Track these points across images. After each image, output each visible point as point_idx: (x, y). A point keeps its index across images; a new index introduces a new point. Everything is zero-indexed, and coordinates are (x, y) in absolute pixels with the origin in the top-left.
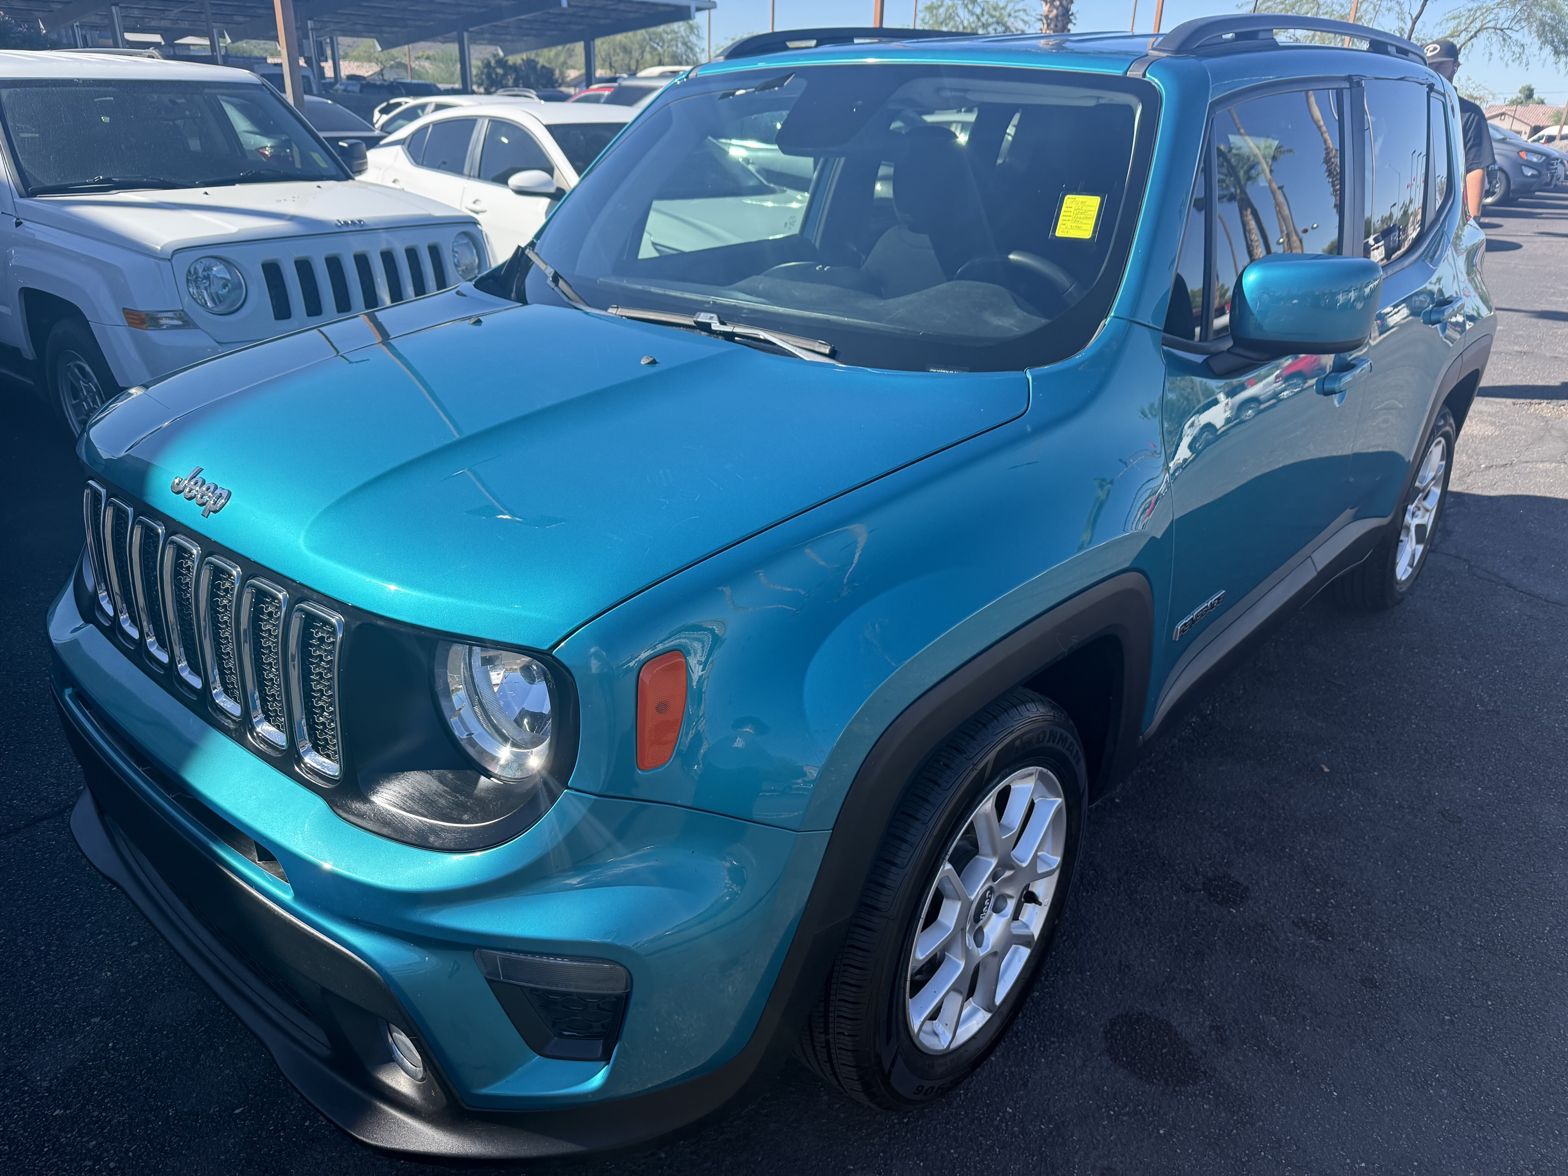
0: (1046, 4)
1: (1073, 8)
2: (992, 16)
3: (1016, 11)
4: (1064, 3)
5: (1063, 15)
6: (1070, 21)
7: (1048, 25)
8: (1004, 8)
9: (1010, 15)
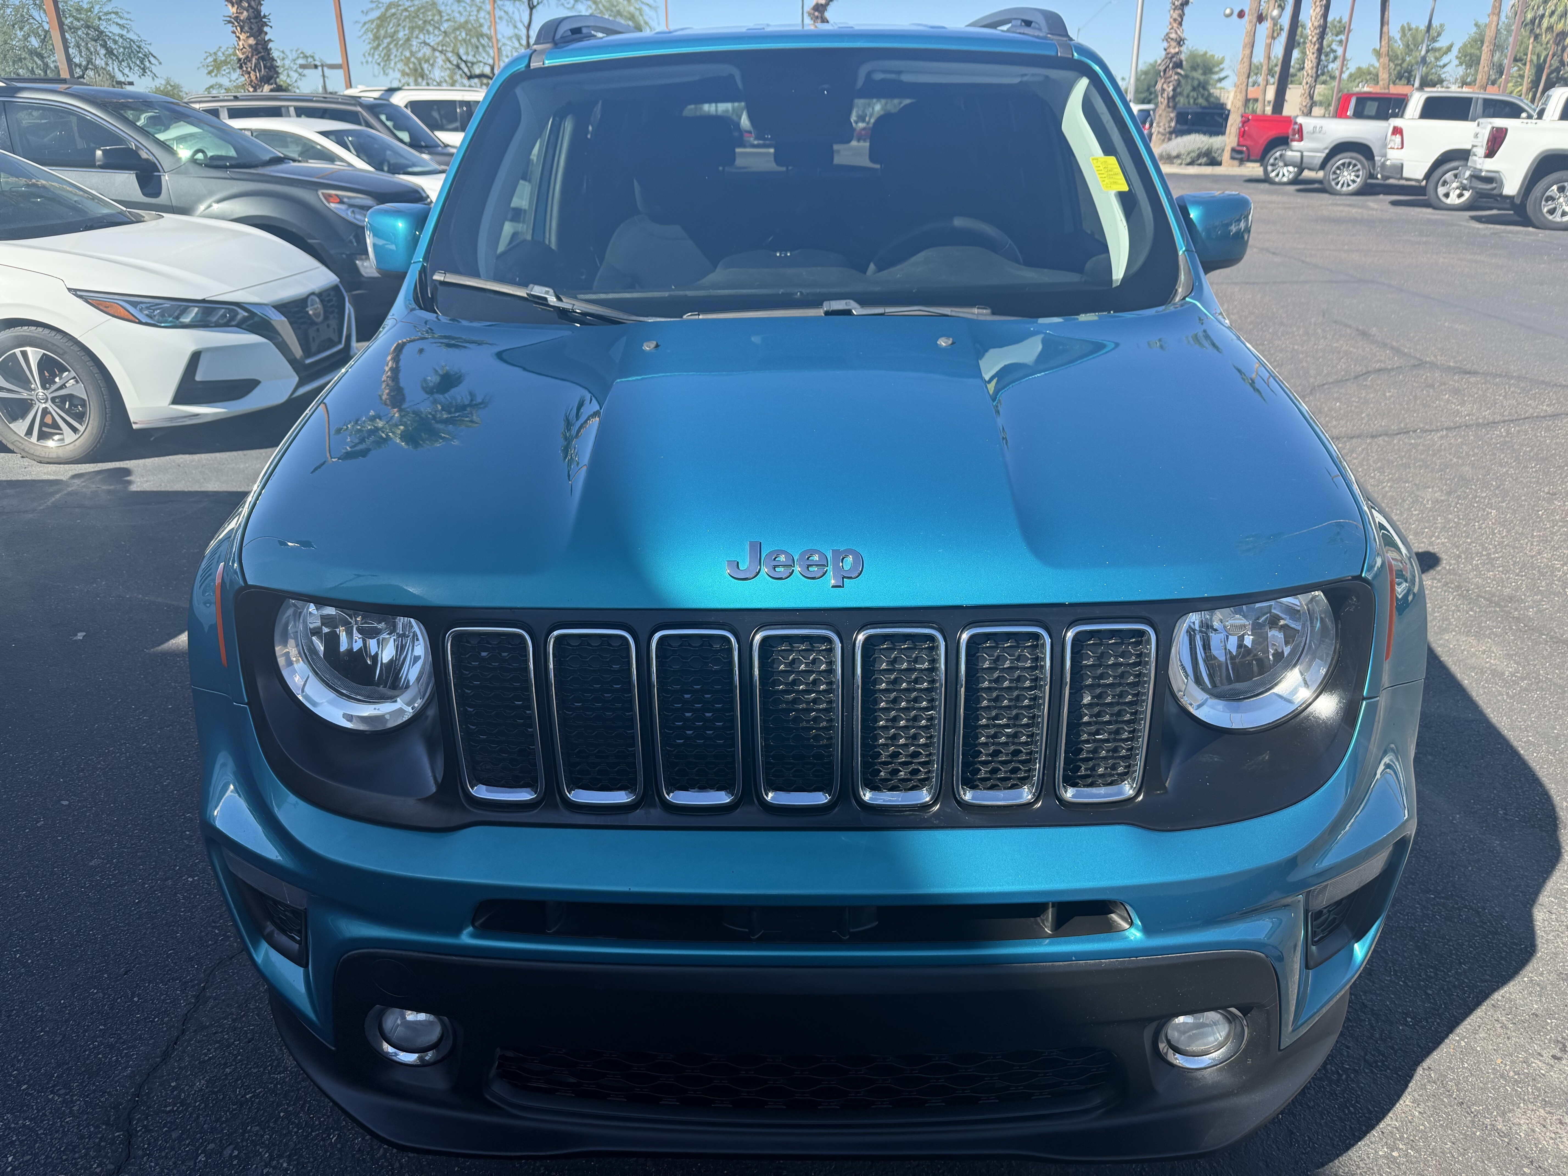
0: (233, 6)
1: (264, 10)
2: (78, 20)
3: (107, 14)
4: (253, 3)
5: (256, 18)
6: (266, 24)
7: (242, 28)
8: (90, 10)
9: (100, 19)
